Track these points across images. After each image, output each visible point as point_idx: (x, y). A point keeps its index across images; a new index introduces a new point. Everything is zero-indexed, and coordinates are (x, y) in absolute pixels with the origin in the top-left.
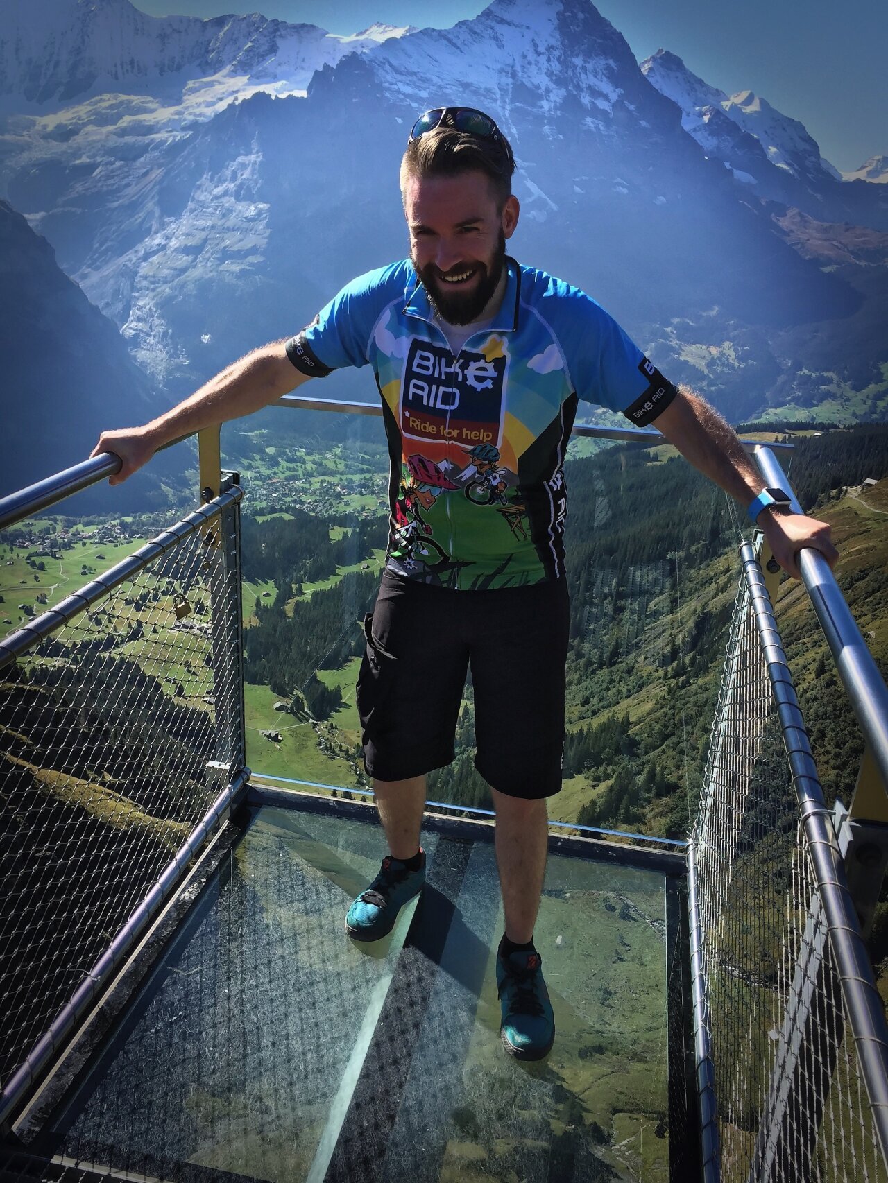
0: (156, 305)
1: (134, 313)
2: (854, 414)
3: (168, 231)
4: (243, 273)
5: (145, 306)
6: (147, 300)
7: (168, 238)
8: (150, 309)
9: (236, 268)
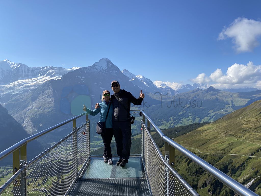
0: (30, 120)
1: (25, 121)
2: (168, 127)
3: (33, 105)
4: (49, 112)
5: (27, 120)
6: (28, 119)
7: (33, 106)
8: (29, 120)
9: (47, 111)
